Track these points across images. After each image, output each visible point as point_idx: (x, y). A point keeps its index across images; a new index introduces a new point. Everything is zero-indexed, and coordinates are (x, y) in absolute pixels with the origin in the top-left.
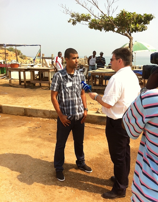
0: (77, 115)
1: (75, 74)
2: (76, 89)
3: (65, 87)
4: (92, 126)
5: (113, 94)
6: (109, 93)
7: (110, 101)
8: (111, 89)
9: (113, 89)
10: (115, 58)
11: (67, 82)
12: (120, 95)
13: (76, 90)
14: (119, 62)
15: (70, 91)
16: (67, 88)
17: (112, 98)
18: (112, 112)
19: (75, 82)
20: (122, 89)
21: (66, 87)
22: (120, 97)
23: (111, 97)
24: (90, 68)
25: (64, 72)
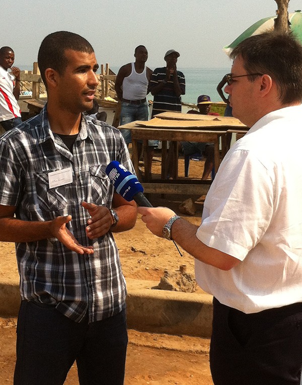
0: (97, 301)
1: (84, 136)
2: (92, 195)
3: (46, 189)
4: (143, 339)
5: (241, 211)
6: (226, 211)
7: (232, 239)
8: (233, 193)
9: (240, 194)
10: (244, 72)
11: (50, 166)
12: (271, 217)
13: (89, 198)
14: (262, 88)
15: (65, 201)
16: (52, 191)
17: (241, 227)
18: (240, 285)
19: (87, 167)
20: (275, 191)
21: (48, 186)
22: (268, 223)
23: (237, 224)
24: (125, 110)
25: (39, 126)
